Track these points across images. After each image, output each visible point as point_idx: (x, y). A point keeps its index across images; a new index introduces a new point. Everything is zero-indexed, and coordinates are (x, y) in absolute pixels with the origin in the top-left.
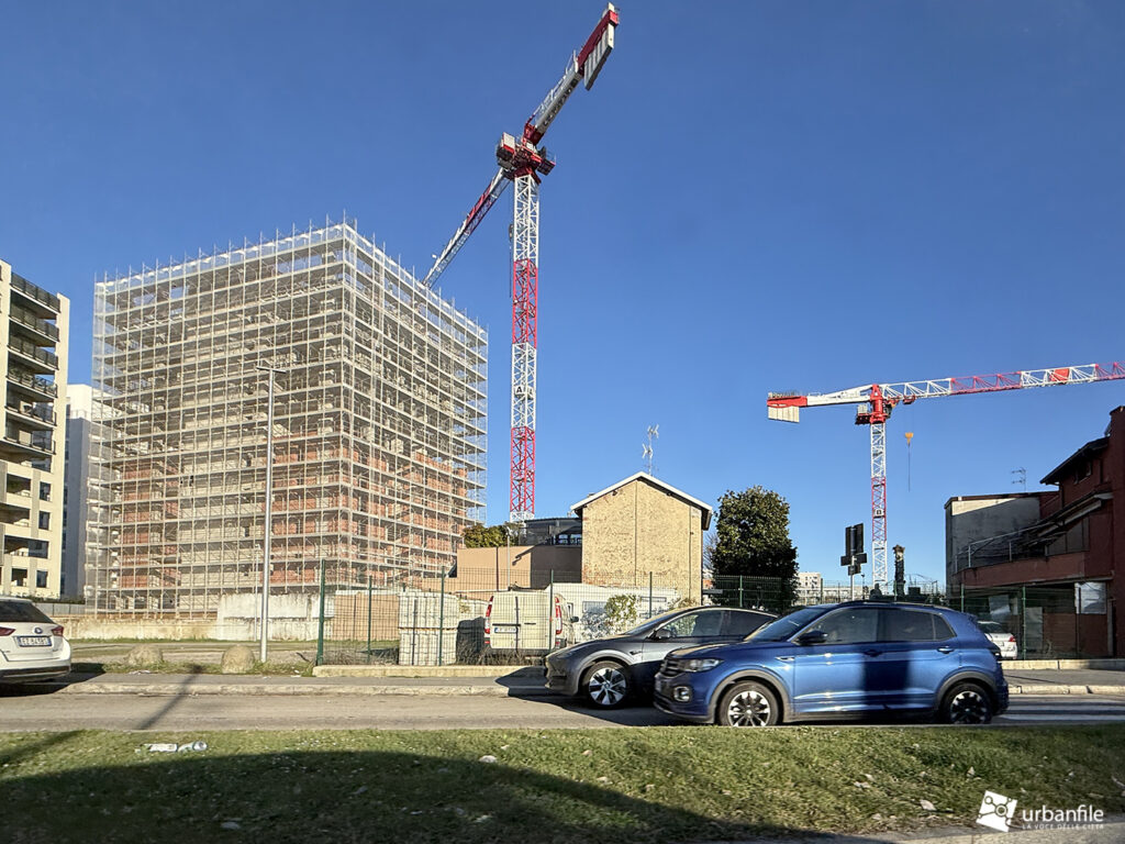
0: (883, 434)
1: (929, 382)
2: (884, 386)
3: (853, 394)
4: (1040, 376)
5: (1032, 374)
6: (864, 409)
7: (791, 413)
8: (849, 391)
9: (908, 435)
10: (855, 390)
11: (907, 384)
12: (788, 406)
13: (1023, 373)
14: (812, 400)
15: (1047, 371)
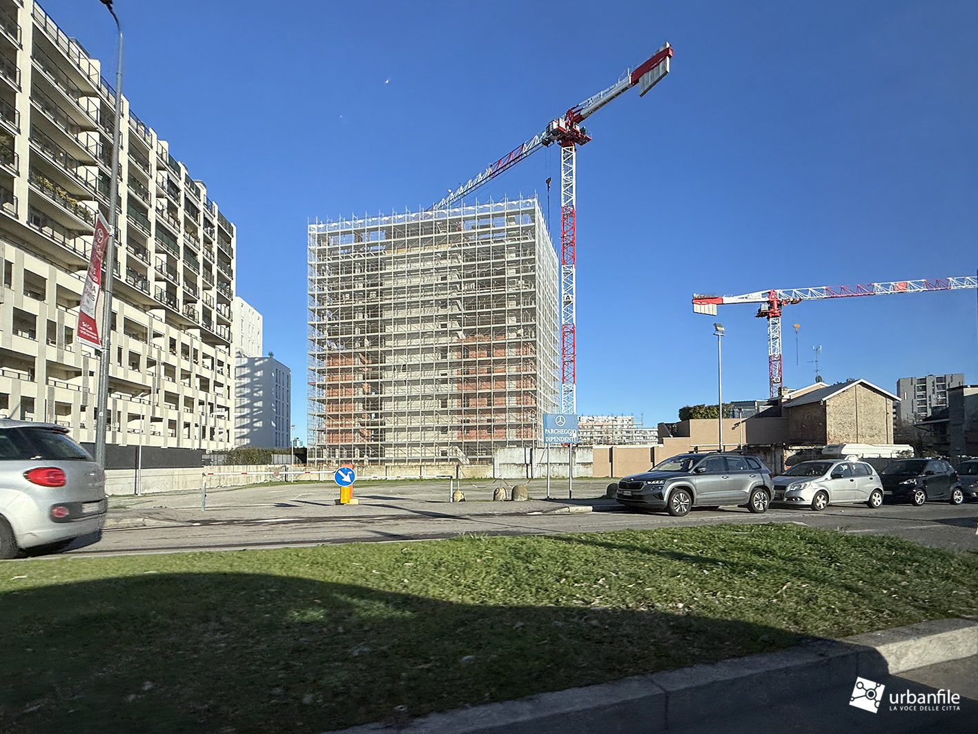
0: (779, 325)
1: (810, 289)
2: (778, 291)
3: (756, 296)
4: (887, 286)
5: (881, 285)
6: (765, 307)
7: (711, 309)
8: (754, 294)
9: (796, 326)
10: (758, 293)
11: (794, 290)
12: (708, 303)
13: (876, 284)
14: (726, 300)
15: (892, 283)
